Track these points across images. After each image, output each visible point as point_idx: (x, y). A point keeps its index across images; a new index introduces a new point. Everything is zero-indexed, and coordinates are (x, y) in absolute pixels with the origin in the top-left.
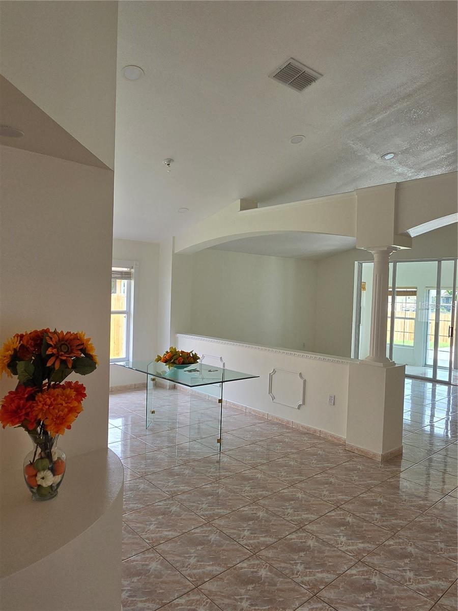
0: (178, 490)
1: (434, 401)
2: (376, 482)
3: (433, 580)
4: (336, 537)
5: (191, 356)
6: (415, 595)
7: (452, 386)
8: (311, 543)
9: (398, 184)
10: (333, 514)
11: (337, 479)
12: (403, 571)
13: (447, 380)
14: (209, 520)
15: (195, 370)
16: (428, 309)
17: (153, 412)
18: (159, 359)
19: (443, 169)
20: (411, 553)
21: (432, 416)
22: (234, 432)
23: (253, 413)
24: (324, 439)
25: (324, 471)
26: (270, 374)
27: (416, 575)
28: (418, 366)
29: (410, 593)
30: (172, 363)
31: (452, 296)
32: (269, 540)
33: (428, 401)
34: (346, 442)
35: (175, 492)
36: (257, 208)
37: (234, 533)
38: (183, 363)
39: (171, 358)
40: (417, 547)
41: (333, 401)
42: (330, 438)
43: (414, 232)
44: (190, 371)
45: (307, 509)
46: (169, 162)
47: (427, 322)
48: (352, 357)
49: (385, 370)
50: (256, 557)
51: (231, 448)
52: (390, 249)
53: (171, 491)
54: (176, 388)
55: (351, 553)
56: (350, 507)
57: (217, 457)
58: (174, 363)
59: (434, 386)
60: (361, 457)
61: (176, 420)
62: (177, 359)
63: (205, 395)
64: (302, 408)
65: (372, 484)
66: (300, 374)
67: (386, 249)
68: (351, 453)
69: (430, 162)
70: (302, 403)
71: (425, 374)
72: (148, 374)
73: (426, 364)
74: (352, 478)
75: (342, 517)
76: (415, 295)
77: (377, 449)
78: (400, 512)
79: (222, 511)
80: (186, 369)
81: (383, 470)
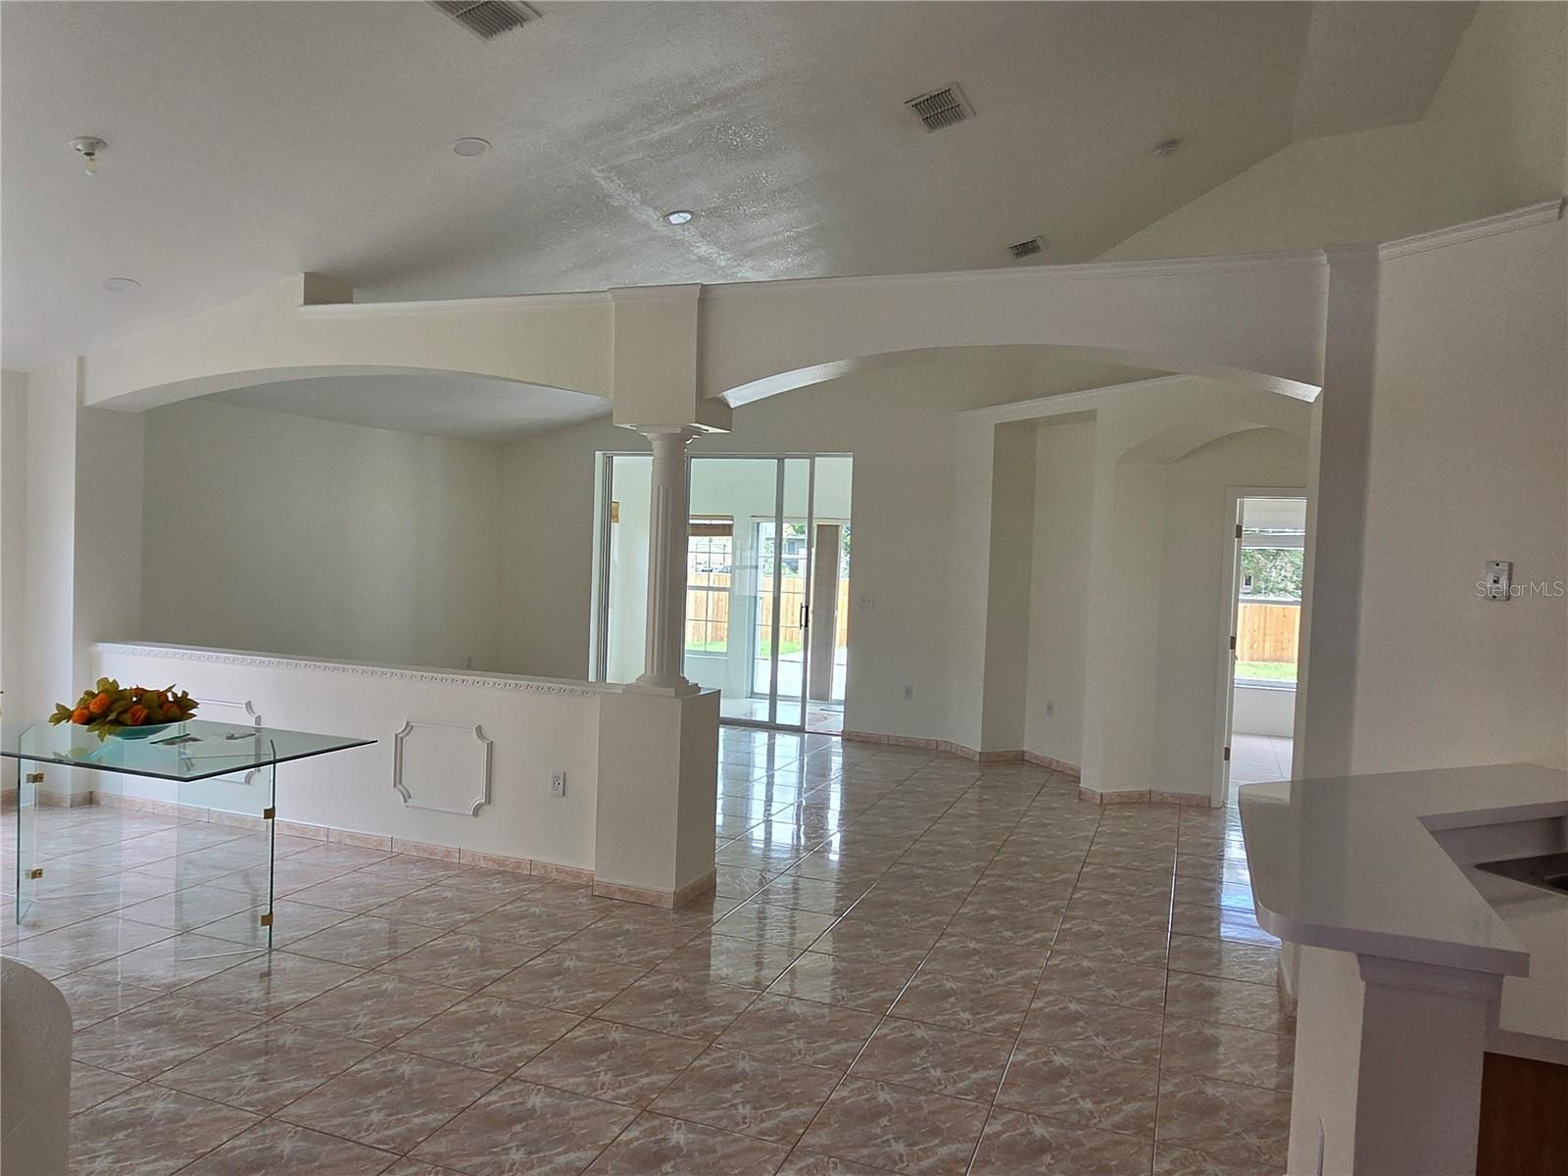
0: (162, 1061)
1: (773, 769)
2: (665, 952)
3: (789, 1109)
4: (590, 1076)
5: (171, 699)
6: (756, 1143)
7: (806, 735)
8: (536, 1101)
9: (704, 288)
10: (578, 1032)
11: (579, 960)
12: (732, 1108)
13: (797, 722)
14: (269, 1112)
15: (185, 739)
16: (757, 567)
17: (36, 874)
18: (63, 715)
19: (790, 260)
20: (744, 1073)
21: (769, 801)
22: (302, 895)
23: (348, 842)
24: (541, 879)
25: (548, 947)
26: (396, 735)
27: (755, 1108)
28: (735, 697)
29: (747, 1143)
30: (112, 722)
31: (805, 537)
32: (434, 1119)
33: (759, 772)
34: (596, 878)
35: (153, 1068)
36: (352, 302)
37: (342, 1125)
38: (148, 721)
39: (106, 710)
40: (754, 1059)
41: (562, 785)
42: (555, 875)
43: (736, 397)
44: (170, 742)
45: (519, 1036)
46: (93, 147)
47: (756, 597)
48: (592, 677)
49: (681, 702)
50: (409, 1159)
51: (300, 934)
52: (689, 432)
53: (141, 1068)
54: (98, 803)
55: (626, 1100)
56: (615, 1011)
57: (264, 962)
58: (117, 722)
59: (771, 738)
60: (630, 906)
61: (117, 886)
62: (125, 711)
63: (199, 812)
64: (484, 812)
65: (657, 957)
66: (479, 730)
67: (679, 431)
68: (607, 901)
69: (765, 240)
70: (483, 801)
71: (751, 714)
72: (20, 757)
73: (752, 692)
74: (613, 952)
75: (599, 1036)
76: (730, 534)
77: (663, 882)
78: (718, 1000)
79: (303, 1084)
80: (152, 738)
81: (679, 924)
